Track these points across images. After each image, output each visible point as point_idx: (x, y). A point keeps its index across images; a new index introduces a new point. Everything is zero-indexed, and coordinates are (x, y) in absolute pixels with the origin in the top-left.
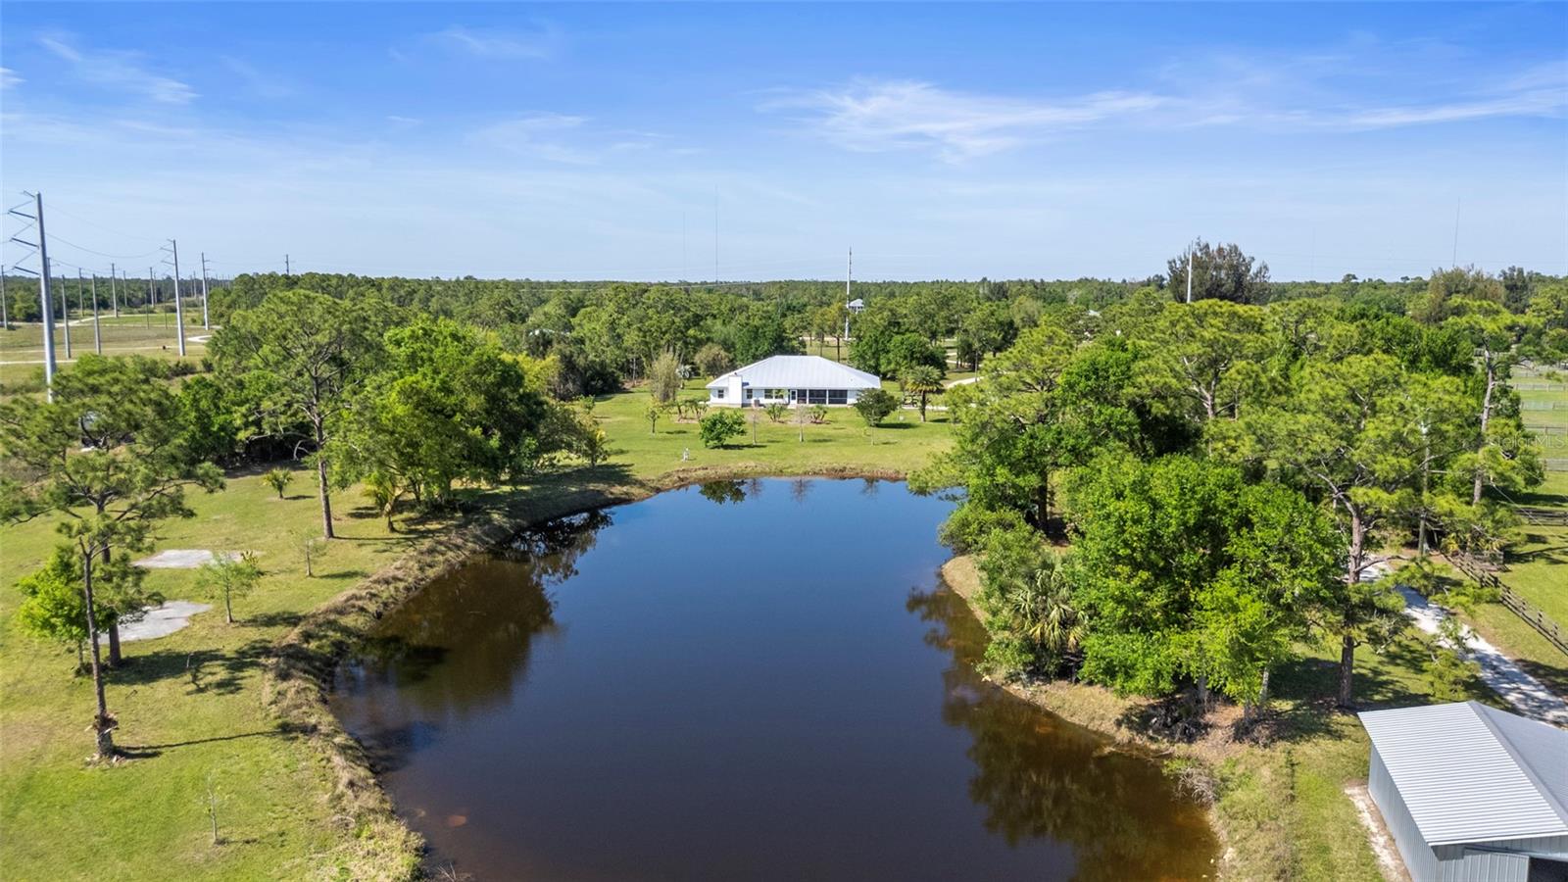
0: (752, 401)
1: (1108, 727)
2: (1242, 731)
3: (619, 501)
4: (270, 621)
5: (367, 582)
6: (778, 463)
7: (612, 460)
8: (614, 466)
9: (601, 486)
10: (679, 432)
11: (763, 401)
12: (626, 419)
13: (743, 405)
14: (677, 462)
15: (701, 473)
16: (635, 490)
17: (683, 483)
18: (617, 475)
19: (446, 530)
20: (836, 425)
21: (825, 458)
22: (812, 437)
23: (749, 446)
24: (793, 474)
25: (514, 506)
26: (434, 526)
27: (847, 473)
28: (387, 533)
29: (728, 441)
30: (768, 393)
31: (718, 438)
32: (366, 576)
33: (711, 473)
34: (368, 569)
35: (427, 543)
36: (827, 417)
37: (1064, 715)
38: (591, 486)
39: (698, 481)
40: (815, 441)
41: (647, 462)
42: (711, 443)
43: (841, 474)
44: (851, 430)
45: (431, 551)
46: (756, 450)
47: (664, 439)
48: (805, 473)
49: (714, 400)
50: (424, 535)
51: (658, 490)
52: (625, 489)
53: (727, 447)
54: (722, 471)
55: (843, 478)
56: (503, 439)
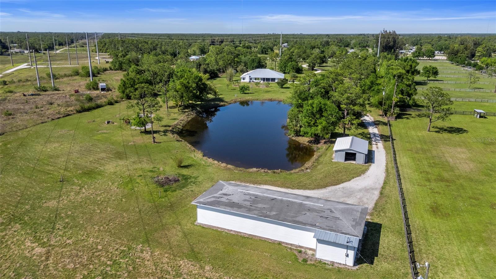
0: (252, 81)
1: (306, 143)
2: (326, 143)
3: (222, 106)
4: (166, 126)
5: (179, 120)
6: (257, 97)
7: (220, 96)
8: (220, 98)
9: (218, 103)
10: (234, 89)
11: (254, 81)
12: (221, 85)
13: (249, 82)
14: (234, 97)
15: (239, 100)
16: (226, 104)
17: (235, 102)
18: (221, 100)
19: (189, 111)
20: (272, 88)
21: (268, 96)
22: (265, 91)
23: (250, 93)
24: (260, 100)
25: (201, 106)
26: (186, 110)
27: (272, 100)
28: (178, 112)
29: (246, 92)
30: (256, 79)
31: (243, 91)
32: (178, 119)
33: (242, 99)
34: (178, 118)
35: (187, 114)
36: (270, 85)
37: (299, 141)
38: (216, 103)
39: (239, 101)
40: (266, 92)
41: (227, 97)
42: (242, 92)
43: (271, 100)
44: (275, 89)
45: (188, 115)
46: (252, 94)
47: (231, 91)
48: (263, 100)
49: (242, 80)
50: (185, 112)
51: (230, 104)
52: (223, 103)
53: (245, 93)
54: (244, 99)
55: (272, 101)
56: (200, 93)
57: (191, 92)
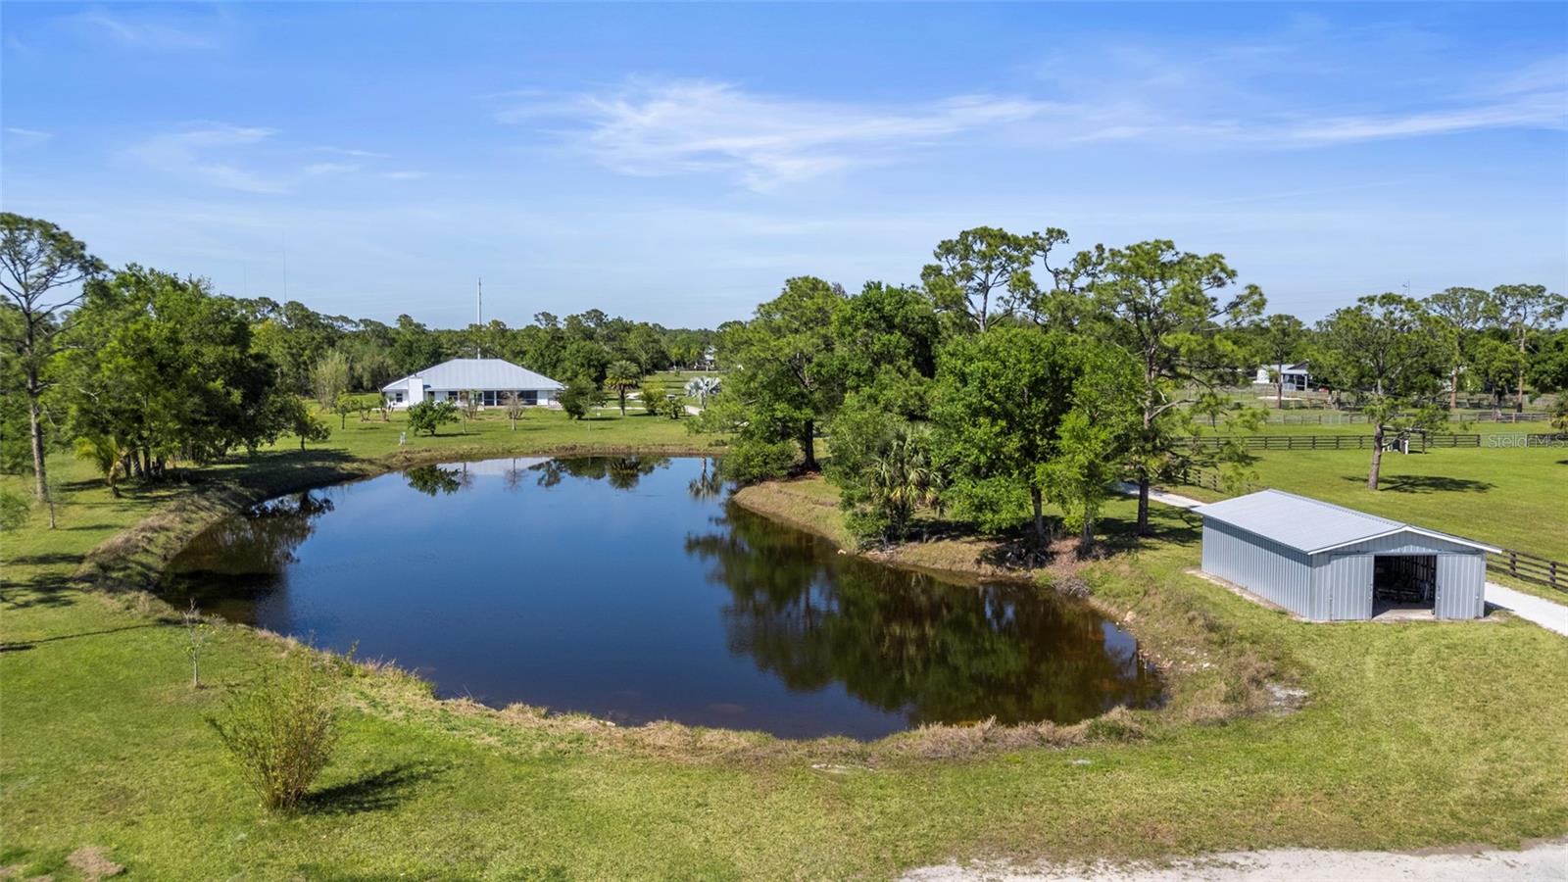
2: (1083, 553)
3: (352, 476)
4: (45, 560)
5: (130, 532)
6: (504, 445)
15: (426, 455)
16: (367, 466)
18: (338, 456)
19: (183, 496)
20: (539, 420)
22: (522, 427)
23: (462, 434)
24: (523, 454)
26: (164, 493)
28: (112, 499)
29: (439, 429)
30: (451, 395)
31: (430, 425)
33: (435, 454)
36: (524, 415)
40: (526, 430)
42: (422, 432)
44: (556, 423)
48: (535, 453)
49: (391, 405)
50: (158, 499)
51: (388, 468)
54: (447, 453)
56: (245, 397)
57: (196, 388)
